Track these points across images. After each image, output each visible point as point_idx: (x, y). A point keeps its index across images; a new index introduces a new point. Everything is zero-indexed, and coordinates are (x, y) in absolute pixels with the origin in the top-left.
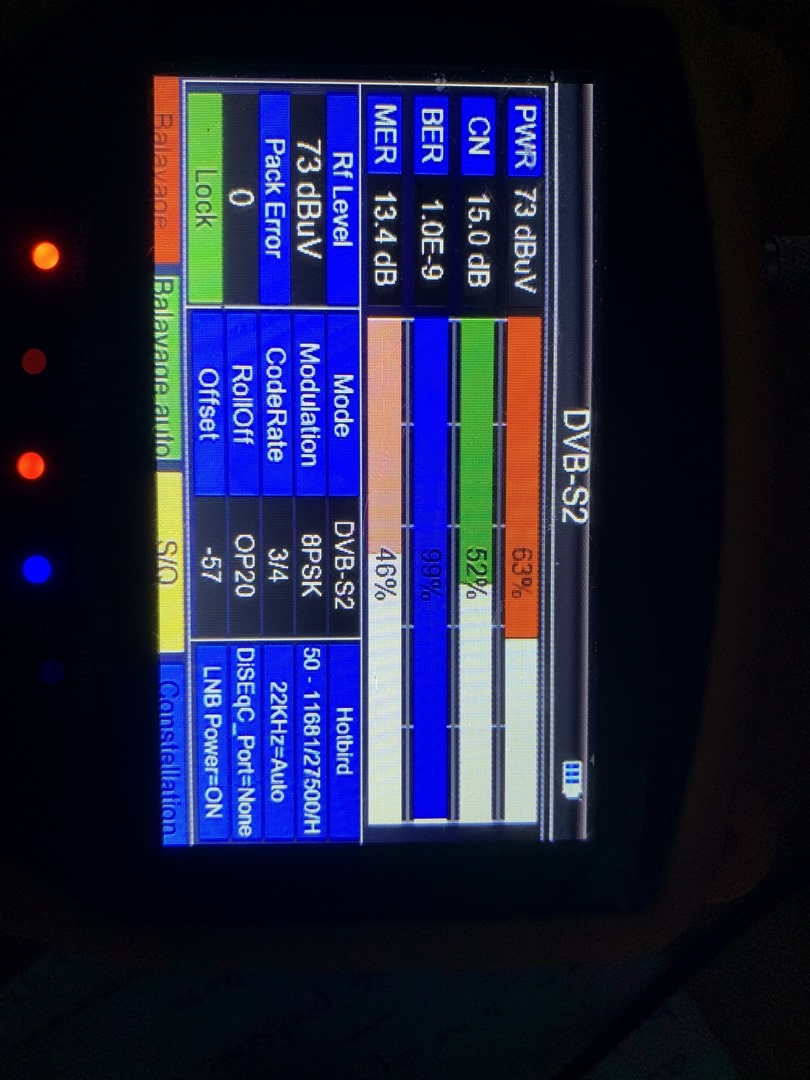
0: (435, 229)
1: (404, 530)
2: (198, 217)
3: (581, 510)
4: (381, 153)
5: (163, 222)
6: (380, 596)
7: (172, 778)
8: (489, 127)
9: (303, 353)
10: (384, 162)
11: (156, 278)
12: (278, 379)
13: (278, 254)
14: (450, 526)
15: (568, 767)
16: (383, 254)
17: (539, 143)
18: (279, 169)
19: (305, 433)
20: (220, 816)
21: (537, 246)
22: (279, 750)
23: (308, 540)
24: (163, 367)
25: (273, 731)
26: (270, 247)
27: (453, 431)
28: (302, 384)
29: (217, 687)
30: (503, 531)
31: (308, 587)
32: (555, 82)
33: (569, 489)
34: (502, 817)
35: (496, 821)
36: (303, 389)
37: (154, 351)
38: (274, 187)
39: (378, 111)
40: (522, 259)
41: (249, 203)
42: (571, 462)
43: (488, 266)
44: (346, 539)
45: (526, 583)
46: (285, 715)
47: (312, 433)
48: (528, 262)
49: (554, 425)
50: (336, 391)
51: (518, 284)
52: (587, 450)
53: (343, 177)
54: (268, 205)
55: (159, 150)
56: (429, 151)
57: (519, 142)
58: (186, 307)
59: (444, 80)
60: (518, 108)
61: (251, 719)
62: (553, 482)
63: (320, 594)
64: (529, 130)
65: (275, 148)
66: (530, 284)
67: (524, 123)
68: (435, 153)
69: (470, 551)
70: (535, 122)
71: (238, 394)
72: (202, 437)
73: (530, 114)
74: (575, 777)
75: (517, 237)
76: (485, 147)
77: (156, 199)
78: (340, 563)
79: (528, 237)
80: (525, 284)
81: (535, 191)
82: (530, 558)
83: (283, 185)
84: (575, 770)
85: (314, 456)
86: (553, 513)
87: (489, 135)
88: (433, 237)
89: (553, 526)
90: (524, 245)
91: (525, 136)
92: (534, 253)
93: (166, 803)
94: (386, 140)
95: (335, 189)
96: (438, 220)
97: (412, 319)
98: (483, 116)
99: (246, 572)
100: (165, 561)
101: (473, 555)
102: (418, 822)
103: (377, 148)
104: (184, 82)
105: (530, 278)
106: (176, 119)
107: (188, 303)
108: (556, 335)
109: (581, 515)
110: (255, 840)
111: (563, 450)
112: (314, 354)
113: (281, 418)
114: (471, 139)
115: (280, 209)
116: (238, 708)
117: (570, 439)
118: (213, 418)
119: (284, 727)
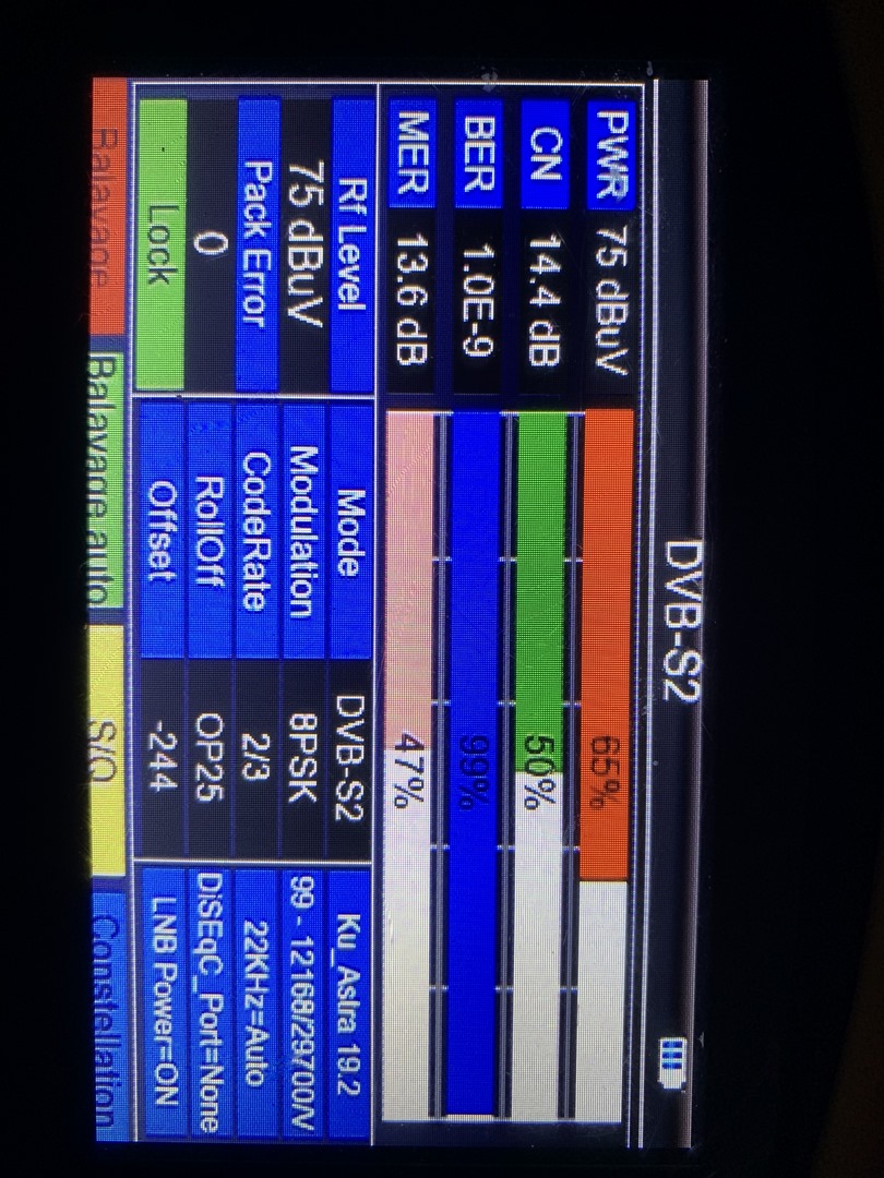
0: (483, 285)
1: (435, 709)
2: (151, 271)
3: (692, 683)
4: (408, 178)
5: (102, 279)
6: (400, 802)
7: (110, 1050)
8: (560, 142)
9: (296, 460)
10: (411, 191)
11: (92, 355)
12: (261, 496)
13: (261, 321)
14: (500, 703)
15: (666, 1045)
16: (408, 321)
17: (632, 163)
18: (262, 202)
19: (298, 571)
20: (175, 1103)
21: (630, 309)
22: (257, 1016)
23: (299, 722)
24: (101, 479)
25: (248, 989)
26: (250, 311)
27: (507, 568)
28: (293, 503)
29: (171, 927)
30: (578, 711)
31: (298, 789)
32: (653, 77)
33: (672, 653)
34: (572, 1114)
35: (562, 1120)
36: (295, 510)
37: (86, 456)
38: (256, 228)
39: (403, 120)
40: (605, 326)
41: (221, 250)
42: (676, 615)
43: (557, 338)
44: (353, 720)
45: (611, 787)
46: (266, 968)
47: (306, 571)
48: (615, 331)
49: (651, 561)
50: (341, 513)
51: (600, 362)
52: (699, 597)
53: (354, 213)
54: (248, 253)
55: (98, 179)
56: (473, 176)
57: (603, 162)
58: (132, 395)
59: (495, 76)
60: (602, 115)
61: (218, 971)
62: (650, 643)
63: (314, 799)
64: (617, 145)
65: (259, 173)
66: (616, 362)
67: (610, 135)
68: (481, 180)
69: (531, 738)
70: (626, 133)
71: (202, 516)
72: (151, 577)
73: (618, 122)
74: (676, 1061)
75: (600, 296)
76: (554, 170)
77: (93, 246)
78: (345, 754)
79: (616, 296)
80: (610, 362)
81: (625, 229)
82: (616, 752)
83: (268, 225)
84: (677, 1050)
85: (308, 603)
86: (650, 688)
87: (559, 153)
88: (479, 297)
89: (650, 705)
90: (611, 306)
91: (611, 153)
92: (624, 320)
93: (101, 1084)
94: (415, 160)
95: (342, 229)
96: (487, 274)
97: (450, 413)
98: (551, 126)
99: (210, 767)
100: (99, 748)
101: (535, 745)
102: (451, 1118)
103: (401, 172)
104: (135, 84)
105: (618, 354)
106: (122, 137)
107: (135, 390)
108: (654, 435)
109: (691, 691)
110: (222, 1138)
111: (664, 597)
112: (311, 461)
113: (264, 549)
114: (535, 159)
115: (264, 258)
116: (201, 956)
117: (673, 582)
118: (168, 550)
119: (263, 984)
